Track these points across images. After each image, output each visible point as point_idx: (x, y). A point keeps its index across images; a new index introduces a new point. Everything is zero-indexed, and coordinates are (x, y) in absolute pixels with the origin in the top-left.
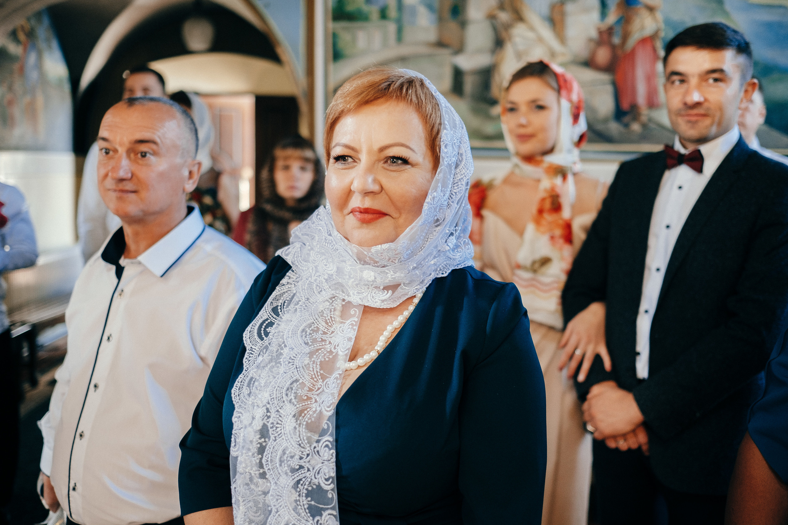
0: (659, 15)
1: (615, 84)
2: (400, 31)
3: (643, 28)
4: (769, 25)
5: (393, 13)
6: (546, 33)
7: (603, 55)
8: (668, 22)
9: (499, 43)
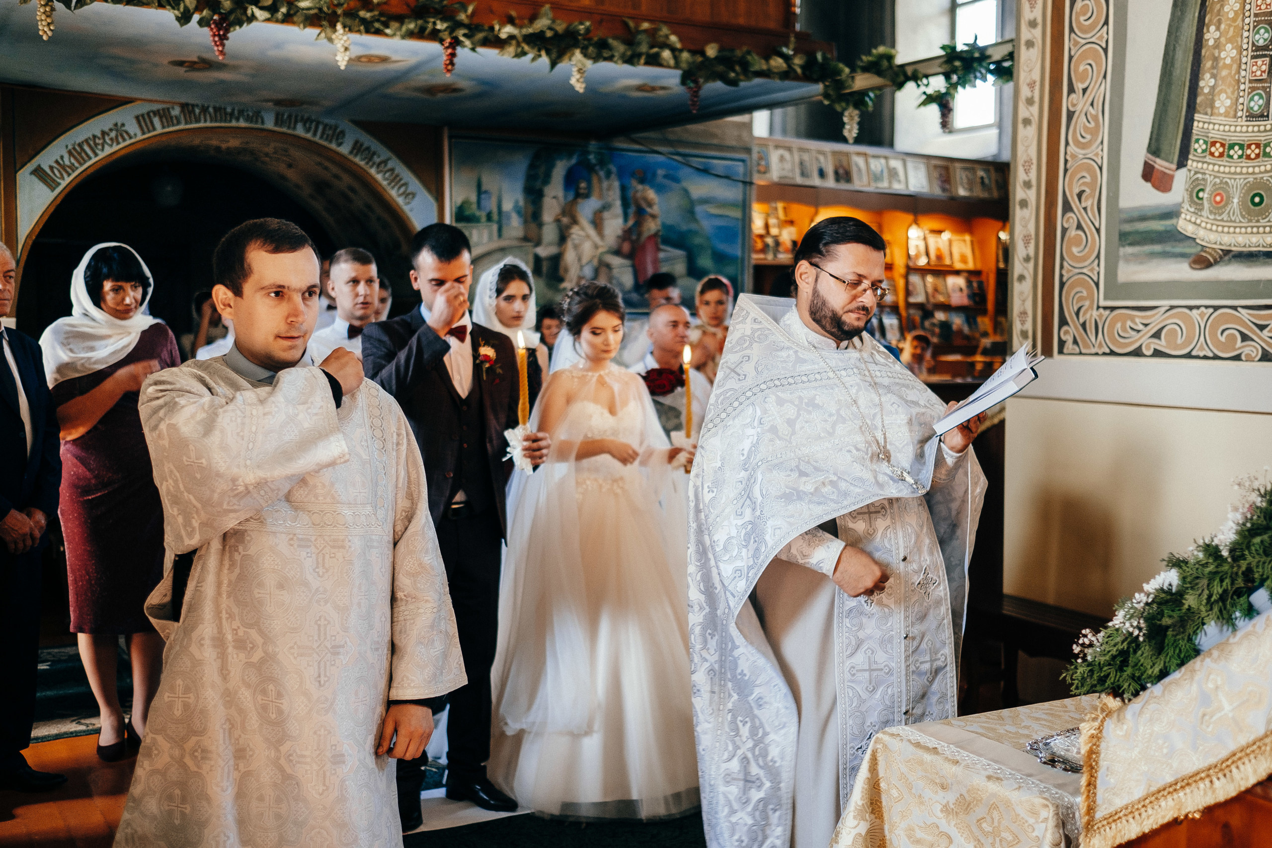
0: (658, 221)
1: (634, 266)
2: (500, 230)
3: (649, 230)
4: (720, 228)
5: (495, 217)
6: (592, 232)
7: (626, 247)
8: (664, 225)
9: (563, 238)
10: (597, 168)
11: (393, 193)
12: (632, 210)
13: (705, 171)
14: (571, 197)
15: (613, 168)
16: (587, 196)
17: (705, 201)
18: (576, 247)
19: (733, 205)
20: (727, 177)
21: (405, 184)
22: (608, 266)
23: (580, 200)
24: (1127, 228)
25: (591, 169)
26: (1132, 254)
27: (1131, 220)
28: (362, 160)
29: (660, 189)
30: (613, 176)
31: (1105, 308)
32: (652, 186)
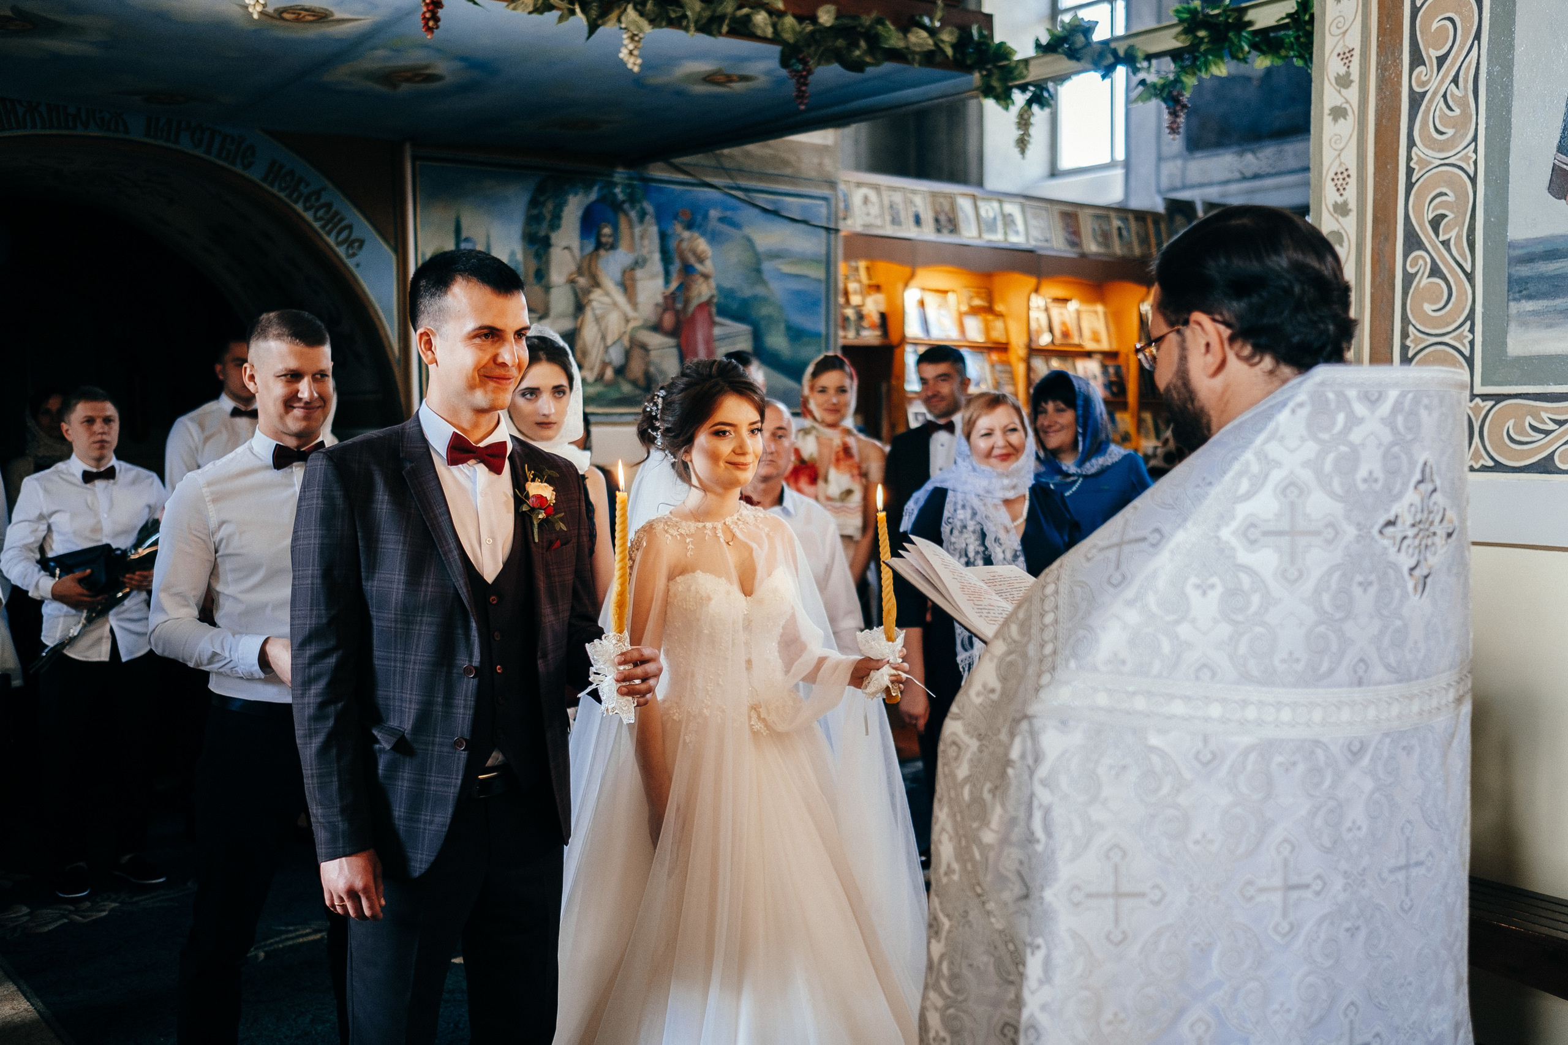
0: (713, 283)
1: (679, 347)
3: (700, 295)
4: (798, 293)
6: (620, 299)
7: (668, 320)
8: (720, 288)
9: (579, 308)
10: (626, 206)
11: (331, 240)
12: (676, 267)
13: (775, 213)
14: (590, 247)
15: (649, 208)
16: (613, 247)
17: (776, 255)
18: (598, 320)
19: (814, 260)
20: (805, 222)
21: (350, 227)
22: (644, 347)
23: (602, 252)
24: (1524, 271)
25: (617, 207)
26: (1534, 313)
27: (1530, 259)
28: (281, 190)
29: (714, 238)
30: (648, 217)
31: (1485, 397)
32: (703, 234)
